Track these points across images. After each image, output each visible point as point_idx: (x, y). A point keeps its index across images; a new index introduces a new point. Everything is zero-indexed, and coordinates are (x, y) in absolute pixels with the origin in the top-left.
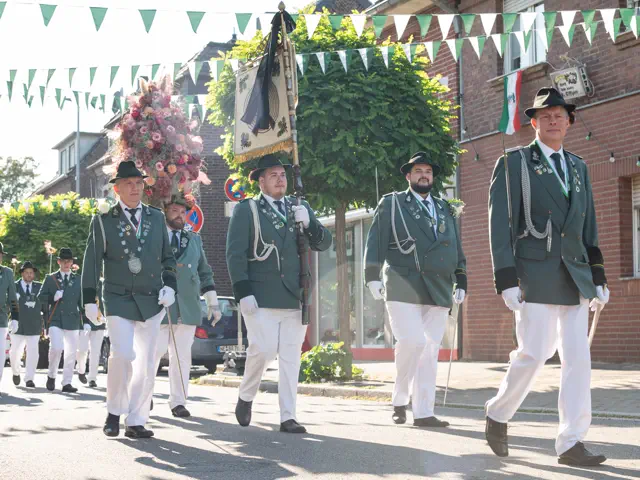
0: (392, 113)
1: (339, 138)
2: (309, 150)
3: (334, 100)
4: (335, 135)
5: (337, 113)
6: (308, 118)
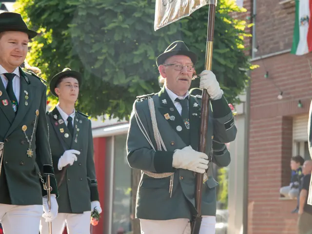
0: (190, 29)
1: (140, 51)
2: (111, 61)
3: (137, 15)
4: (136, 48)
5: (139, 27)
6: (112, 31)
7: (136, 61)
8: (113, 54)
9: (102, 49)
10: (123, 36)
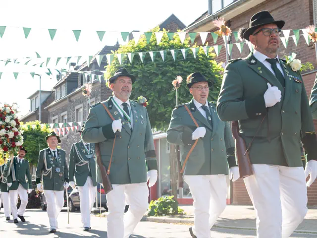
1: (171, 94)
2: (156, 100)
3: (169, 74)
5: (170, 81)
6: (156, 84)
7: (169, 99)
8: (157, 96)
9: (151, 93)
10: (162, 86)
